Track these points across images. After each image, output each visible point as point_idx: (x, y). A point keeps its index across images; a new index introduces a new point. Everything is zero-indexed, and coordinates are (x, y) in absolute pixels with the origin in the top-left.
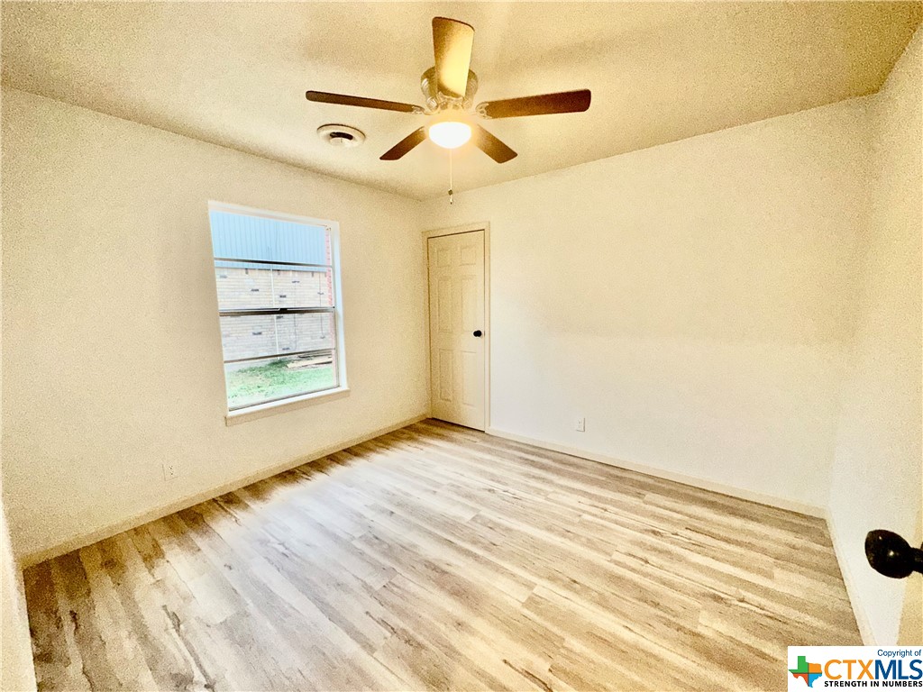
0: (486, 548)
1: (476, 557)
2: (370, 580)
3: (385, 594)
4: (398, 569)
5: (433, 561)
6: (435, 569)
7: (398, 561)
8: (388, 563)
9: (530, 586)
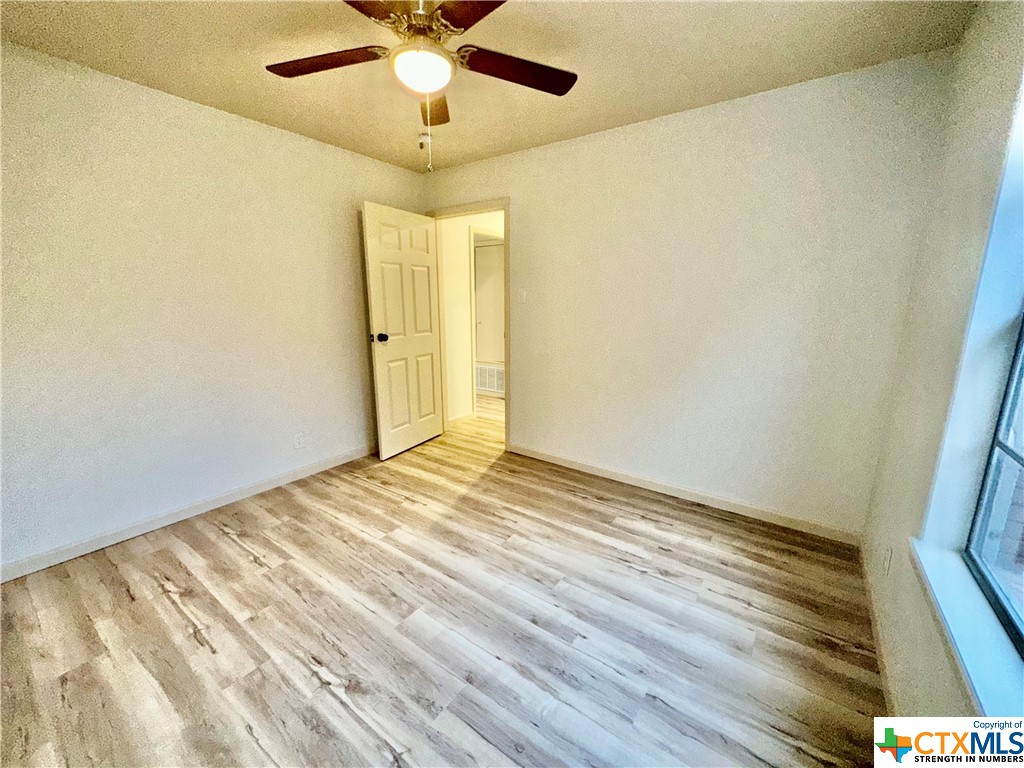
0: (410, 568)
1: (426, 560)
2: (523, 541)
3: (508, 533)
4: (500, 548)
5: (470, 556)
6: (466, 549)
7: (505, 556)
8: (513, 554)
9: (387, 539)
